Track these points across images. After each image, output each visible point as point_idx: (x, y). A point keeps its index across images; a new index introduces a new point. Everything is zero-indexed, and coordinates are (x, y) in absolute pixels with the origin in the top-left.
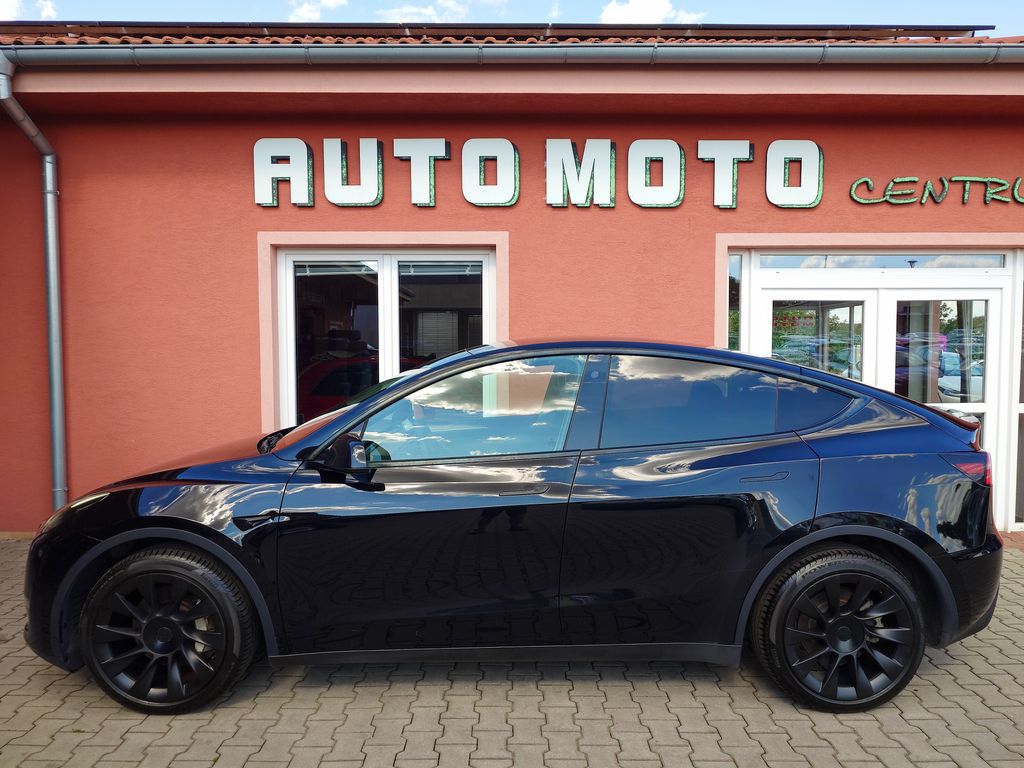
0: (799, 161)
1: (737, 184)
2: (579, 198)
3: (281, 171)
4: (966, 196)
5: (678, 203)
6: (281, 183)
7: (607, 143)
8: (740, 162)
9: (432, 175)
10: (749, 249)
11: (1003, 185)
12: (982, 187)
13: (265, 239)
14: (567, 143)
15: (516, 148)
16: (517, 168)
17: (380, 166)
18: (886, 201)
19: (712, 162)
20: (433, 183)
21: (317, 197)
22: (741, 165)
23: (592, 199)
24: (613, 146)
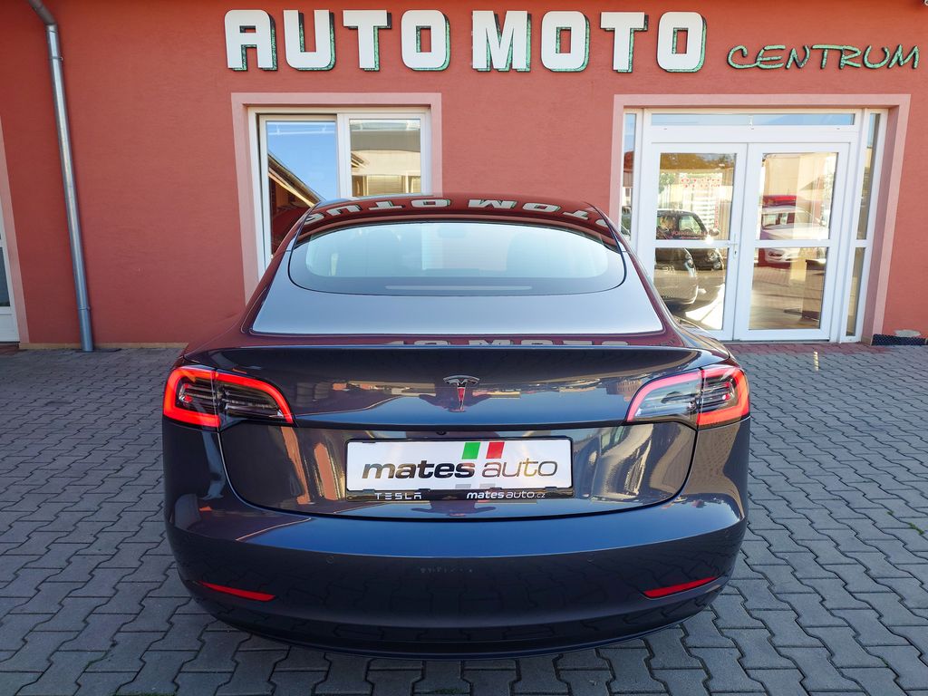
0: (686, 31)
1: (635, 51)
2: (500, 64)
3: (249, 39)
4: (824, 62)
5: (584, 68)
6: (249, 51)
7: (524, 14)
8: (636, 31)
9: (377, 43)
10: (643, 108)
11: (855, 52)
12: (838, 54)
13: (238, 99)
14: (490, 14)
15: (446, 19)
16: (448, 37)
17: (332, 35)
18: (757, 66)
19: (613, 31)
20: (377, 50)
21: (280, 63)
22: (638, 34)
23: (511, 65)
24: (529, 17)
